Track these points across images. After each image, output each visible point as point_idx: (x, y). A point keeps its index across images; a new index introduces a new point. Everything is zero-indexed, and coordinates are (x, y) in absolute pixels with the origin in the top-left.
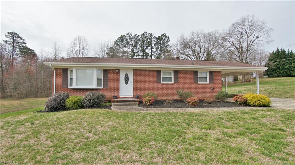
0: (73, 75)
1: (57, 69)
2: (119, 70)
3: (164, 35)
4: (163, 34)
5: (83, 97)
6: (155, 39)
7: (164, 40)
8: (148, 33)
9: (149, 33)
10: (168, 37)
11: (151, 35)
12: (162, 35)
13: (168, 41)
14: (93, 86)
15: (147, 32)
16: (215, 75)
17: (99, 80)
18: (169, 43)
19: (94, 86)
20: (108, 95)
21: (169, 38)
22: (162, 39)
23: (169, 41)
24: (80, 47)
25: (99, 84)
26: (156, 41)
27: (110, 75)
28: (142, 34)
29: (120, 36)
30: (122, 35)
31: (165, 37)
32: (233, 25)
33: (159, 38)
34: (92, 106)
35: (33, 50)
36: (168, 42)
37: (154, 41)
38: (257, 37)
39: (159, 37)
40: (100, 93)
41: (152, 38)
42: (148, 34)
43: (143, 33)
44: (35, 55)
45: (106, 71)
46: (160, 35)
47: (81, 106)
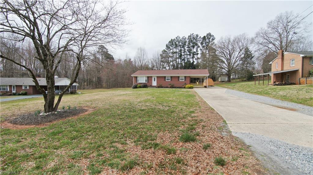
0: (139, 79)
1: (134, 77)
2: (152, 77)
3: (209, 35)
4: (208, 33)
5: (141, 85)
6: (201, 39)
7: (210, 38)
9: (195, 34)
10: (213, 36)
11: (197, 36)
13: (213, 39)
15: (193, 34)
16: (186, 78)
17: (146, 80)
18: (214, 41)
19: (145, 82)
20: (148, 84)
22: (208, 38)
24: (141, 55)
25: (146, 81)
27: (149, 78)
28: (189, 36)
29: (170, 40)
30: (172, 39)
33: (205, 38)
34: (143, 88)
35: (112, 56)
38: (295, 33)
40: (146, 84)
41: (198, 38)
44: (113, 59)
45: (148, 77)
46: (206, 35)
47: (140, 87)
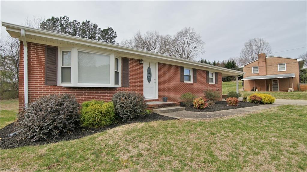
4: (109, 27)
6: (100, 32)
7: (110, 35)
8: (91, 22)
10: (115, 33)
11: (95, 26)
12: (109, 29)
14: (109, 83)
15: (89, 21)
21: (117, 33)
22: (108, 34)
23: (116, 37)
26: (100, 34)
27: (132, 66)
28: (83, 22)
29: (50, 18)
30: (53, 17)
31: (111, 32)
32: (178, 33)
33: (105, 32)
36: (114, 38)
37: (99, 33)
38: (195, 48)
39: (105, 30)
41: (97, 29)
42: (90, 24)
43: (85, 21)
46: (106, 28)
